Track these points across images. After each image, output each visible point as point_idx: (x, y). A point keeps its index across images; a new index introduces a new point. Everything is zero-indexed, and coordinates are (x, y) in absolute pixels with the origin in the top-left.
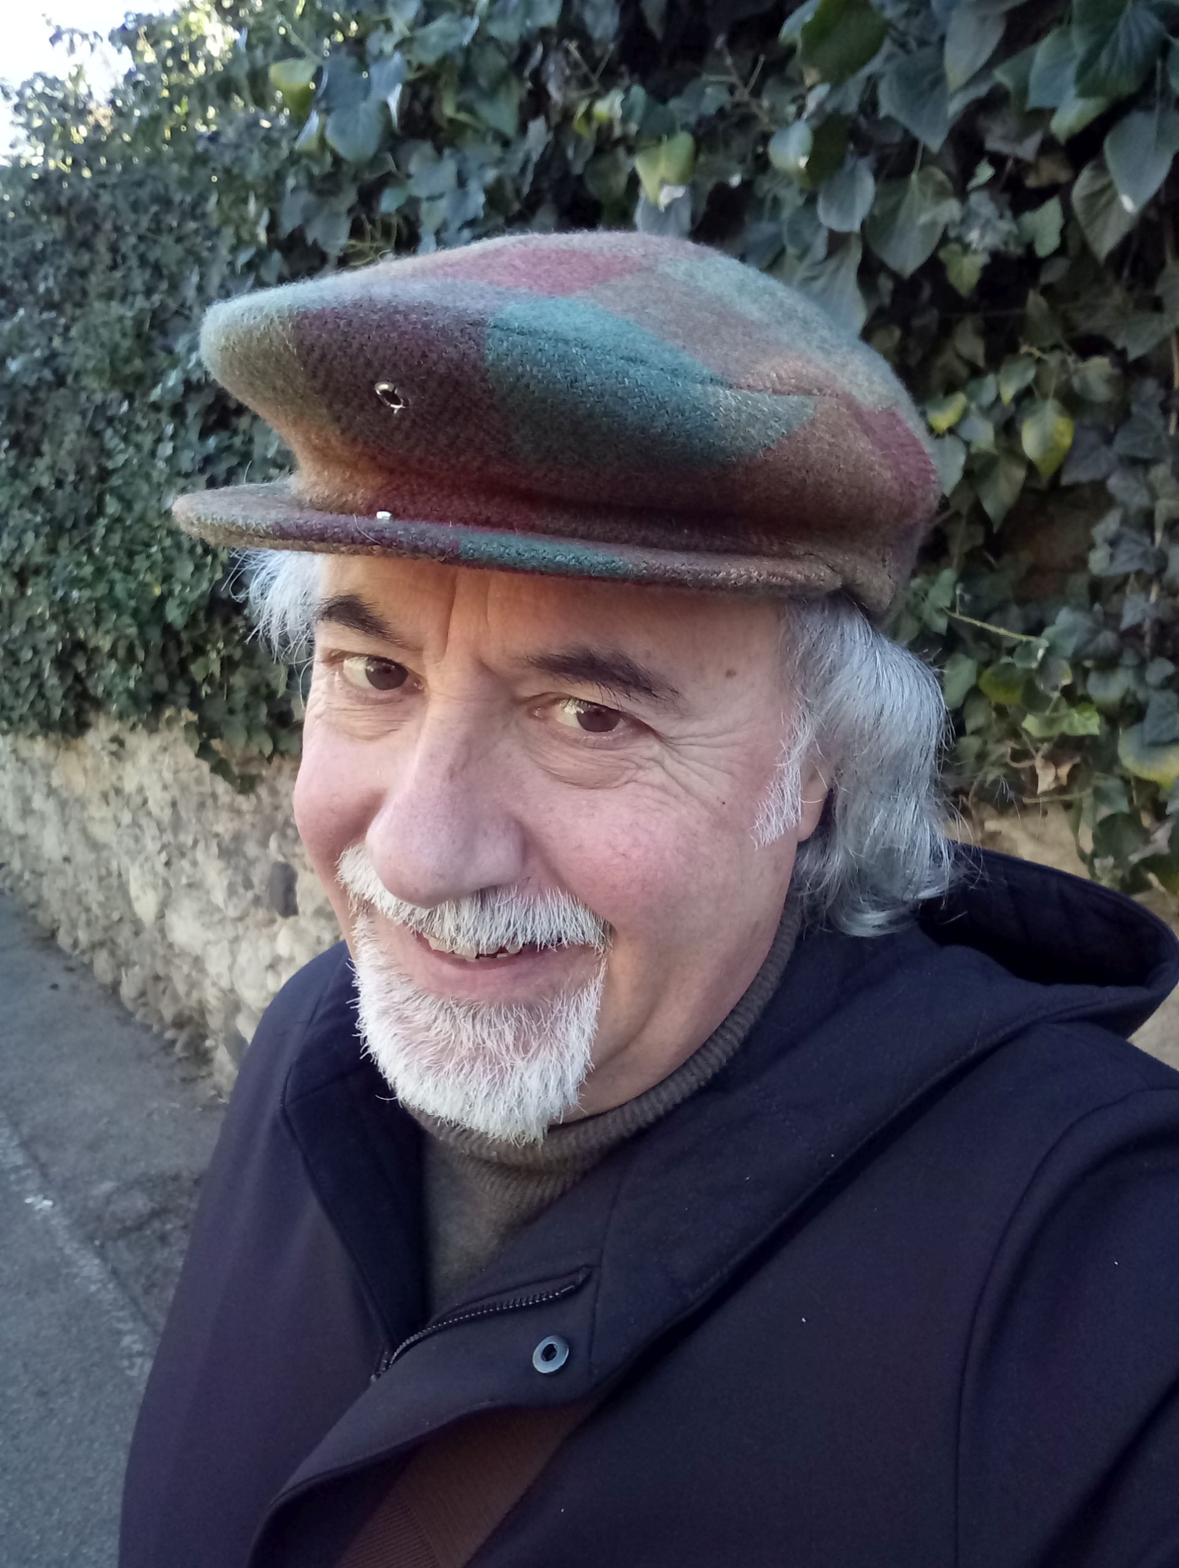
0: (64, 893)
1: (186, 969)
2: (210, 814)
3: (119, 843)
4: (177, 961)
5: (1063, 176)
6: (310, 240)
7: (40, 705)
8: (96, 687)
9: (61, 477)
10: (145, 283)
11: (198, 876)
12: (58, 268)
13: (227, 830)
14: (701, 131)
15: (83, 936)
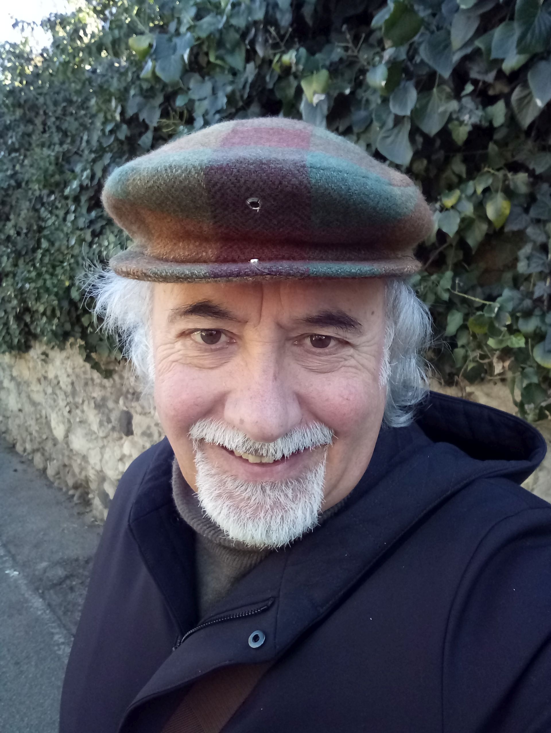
0: (19, 426)
1: (79, 461)
2: (90, 388)
3: (46, 402)
4: (75, 458)
5: (506, 90)
6: (141, 119)
7: (8, 338)
8: (35, 329)
9: (20, 230)
10: (59, 139)
11: (84, 418)
12: (17, 133)
13: (98, 395)
14: (332, 69)
15: (28, 447)
